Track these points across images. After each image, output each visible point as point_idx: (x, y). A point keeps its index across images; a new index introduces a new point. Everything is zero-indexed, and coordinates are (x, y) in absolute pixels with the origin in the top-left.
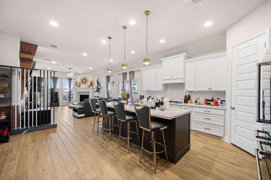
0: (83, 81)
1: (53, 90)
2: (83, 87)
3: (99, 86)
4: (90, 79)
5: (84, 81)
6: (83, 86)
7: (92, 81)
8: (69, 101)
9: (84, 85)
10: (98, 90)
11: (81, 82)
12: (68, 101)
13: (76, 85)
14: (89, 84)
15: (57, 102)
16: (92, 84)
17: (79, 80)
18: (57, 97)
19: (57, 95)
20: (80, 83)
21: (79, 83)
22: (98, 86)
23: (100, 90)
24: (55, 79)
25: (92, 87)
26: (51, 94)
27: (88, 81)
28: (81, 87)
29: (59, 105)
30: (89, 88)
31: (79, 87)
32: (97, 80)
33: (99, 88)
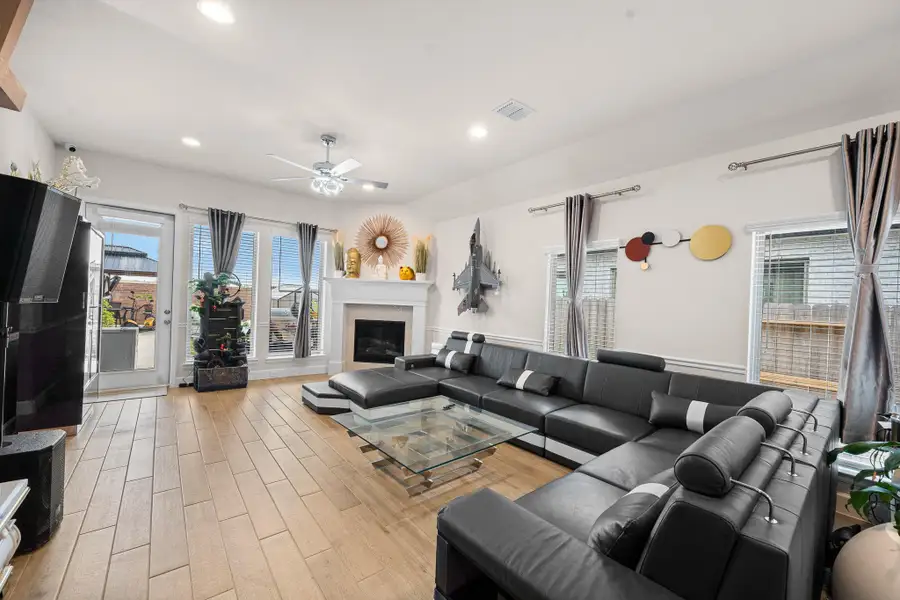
0: (373, 243)
1: (216, 291)
2: (375, 277)
3: (483, 269)
5: (382, 242)
6: (377, 271)
7: (428, 246)
8: (297, 356)
9: (381, 267)
11: (365, 251)
12: (291, 355)
13: (340, 267)
14: (409, 260)
15: (235, 363)
16: (424, 261)
17: (352, 238)
18: (237, 333)
19: (237, 322)
20: (359, 256)
21: (353, 254)
22: (476, 273)
23: (490, 298)
24: (226, 225)
25: (427, 279)
26: (202, 312)
27: (404, 245)
28: (362, 278)
29: (246, 380)
30: (409, 281)
31: (352, 279)
32: (473, 237)
33: (483, 283)
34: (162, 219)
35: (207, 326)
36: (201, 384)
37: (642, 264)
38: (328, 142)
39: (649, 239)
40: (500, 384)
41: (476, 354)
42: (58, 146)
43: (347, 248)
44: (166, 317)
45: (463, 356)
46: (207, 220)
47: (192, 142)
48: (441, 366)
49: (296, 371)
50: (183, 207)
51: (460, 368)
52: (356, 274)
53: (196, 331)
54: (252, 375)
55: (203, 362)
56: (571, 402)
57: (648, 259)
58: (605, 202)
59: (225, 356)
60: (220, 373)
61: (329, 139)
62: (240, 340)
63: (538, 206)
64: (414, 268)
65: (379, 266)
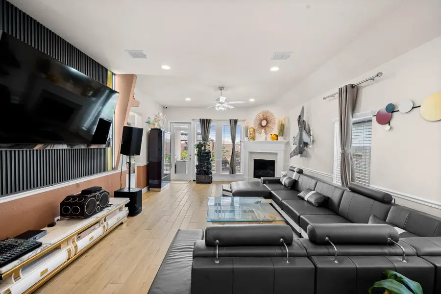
0: (260, 124)
1: (203, 148)
2: (261, 140)
3: (304, 134)
4: (278, 116)
5: (264, 123)
6: (261, 137)
7: (285, 122)
8: (230, 173)
9: (263, 134)
10: (302, 148)
11: (257, 128)
12: (228, 173)
13: (247, 136)
14: (276, 131)
15: (207, 174)
16: (282, 130)
17: (252, 123)
18: (209, 164)
19: (209, 159)
20: (254, 130)
21: (252, 130)
22: (301, 136)
24: (205, 124)
25: (284, 139)
26: (198, 155)
27: (274, 123)
28: (256, 141)
29: (212, 180)
30: (275, 141)
31: (251, 141)
32: (300, 116)
33: (305, 141)
34: (188, 124)
35: (199, 160)
36: (198, 181)
37: (387, 127)
38: (221, 90)
39: (392, 109)
40: (299, 197)
41: (297, 179)
42: (164, 107)
43: (249, 127)
44: (190, 157)
45: (291, 180)
46: (199, 123)
47: (188, 99)
48: (281, 183)
49: (229, 179)
50: (193, 120)
51: (287, 185)
52: (253, 138)
53: (196, 163)
54: (214, 179)
55: (198, 173)
56: (332, 213)
57: (391, 123)
58: (365, 87)
59: (205, 171)
60: (203, 177)
61: (221, 88)
62: (209, 166)
63: (328, 96)
64: (278, 134)
65: (262, 135)
